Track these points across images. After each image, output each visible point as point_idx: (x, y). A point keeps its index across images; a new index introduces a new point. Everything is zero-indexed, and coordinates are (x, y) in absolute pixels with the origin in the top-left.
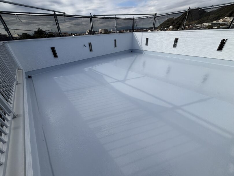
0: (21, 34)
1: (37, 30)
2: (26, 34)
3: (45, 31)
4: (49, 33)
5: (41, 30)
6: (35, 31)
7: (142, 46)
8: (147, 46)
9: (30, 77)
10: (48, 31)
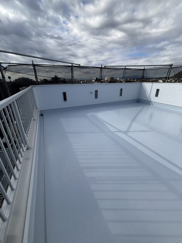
0: (42, 79)
1: (54, 77)
2: (46, 79)
3: (60, 78)
4: (62, 79)
5: (57, 77)
6: (52, 78)
7: (150, 97)
8: (156, 97)
9: (42, 115)
10: (62, 78)
